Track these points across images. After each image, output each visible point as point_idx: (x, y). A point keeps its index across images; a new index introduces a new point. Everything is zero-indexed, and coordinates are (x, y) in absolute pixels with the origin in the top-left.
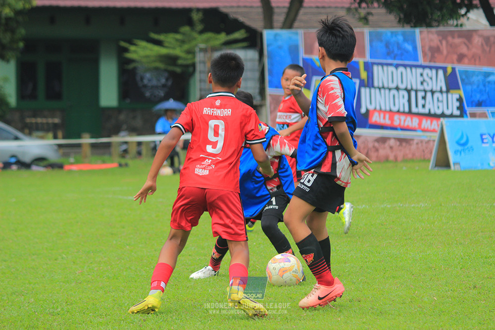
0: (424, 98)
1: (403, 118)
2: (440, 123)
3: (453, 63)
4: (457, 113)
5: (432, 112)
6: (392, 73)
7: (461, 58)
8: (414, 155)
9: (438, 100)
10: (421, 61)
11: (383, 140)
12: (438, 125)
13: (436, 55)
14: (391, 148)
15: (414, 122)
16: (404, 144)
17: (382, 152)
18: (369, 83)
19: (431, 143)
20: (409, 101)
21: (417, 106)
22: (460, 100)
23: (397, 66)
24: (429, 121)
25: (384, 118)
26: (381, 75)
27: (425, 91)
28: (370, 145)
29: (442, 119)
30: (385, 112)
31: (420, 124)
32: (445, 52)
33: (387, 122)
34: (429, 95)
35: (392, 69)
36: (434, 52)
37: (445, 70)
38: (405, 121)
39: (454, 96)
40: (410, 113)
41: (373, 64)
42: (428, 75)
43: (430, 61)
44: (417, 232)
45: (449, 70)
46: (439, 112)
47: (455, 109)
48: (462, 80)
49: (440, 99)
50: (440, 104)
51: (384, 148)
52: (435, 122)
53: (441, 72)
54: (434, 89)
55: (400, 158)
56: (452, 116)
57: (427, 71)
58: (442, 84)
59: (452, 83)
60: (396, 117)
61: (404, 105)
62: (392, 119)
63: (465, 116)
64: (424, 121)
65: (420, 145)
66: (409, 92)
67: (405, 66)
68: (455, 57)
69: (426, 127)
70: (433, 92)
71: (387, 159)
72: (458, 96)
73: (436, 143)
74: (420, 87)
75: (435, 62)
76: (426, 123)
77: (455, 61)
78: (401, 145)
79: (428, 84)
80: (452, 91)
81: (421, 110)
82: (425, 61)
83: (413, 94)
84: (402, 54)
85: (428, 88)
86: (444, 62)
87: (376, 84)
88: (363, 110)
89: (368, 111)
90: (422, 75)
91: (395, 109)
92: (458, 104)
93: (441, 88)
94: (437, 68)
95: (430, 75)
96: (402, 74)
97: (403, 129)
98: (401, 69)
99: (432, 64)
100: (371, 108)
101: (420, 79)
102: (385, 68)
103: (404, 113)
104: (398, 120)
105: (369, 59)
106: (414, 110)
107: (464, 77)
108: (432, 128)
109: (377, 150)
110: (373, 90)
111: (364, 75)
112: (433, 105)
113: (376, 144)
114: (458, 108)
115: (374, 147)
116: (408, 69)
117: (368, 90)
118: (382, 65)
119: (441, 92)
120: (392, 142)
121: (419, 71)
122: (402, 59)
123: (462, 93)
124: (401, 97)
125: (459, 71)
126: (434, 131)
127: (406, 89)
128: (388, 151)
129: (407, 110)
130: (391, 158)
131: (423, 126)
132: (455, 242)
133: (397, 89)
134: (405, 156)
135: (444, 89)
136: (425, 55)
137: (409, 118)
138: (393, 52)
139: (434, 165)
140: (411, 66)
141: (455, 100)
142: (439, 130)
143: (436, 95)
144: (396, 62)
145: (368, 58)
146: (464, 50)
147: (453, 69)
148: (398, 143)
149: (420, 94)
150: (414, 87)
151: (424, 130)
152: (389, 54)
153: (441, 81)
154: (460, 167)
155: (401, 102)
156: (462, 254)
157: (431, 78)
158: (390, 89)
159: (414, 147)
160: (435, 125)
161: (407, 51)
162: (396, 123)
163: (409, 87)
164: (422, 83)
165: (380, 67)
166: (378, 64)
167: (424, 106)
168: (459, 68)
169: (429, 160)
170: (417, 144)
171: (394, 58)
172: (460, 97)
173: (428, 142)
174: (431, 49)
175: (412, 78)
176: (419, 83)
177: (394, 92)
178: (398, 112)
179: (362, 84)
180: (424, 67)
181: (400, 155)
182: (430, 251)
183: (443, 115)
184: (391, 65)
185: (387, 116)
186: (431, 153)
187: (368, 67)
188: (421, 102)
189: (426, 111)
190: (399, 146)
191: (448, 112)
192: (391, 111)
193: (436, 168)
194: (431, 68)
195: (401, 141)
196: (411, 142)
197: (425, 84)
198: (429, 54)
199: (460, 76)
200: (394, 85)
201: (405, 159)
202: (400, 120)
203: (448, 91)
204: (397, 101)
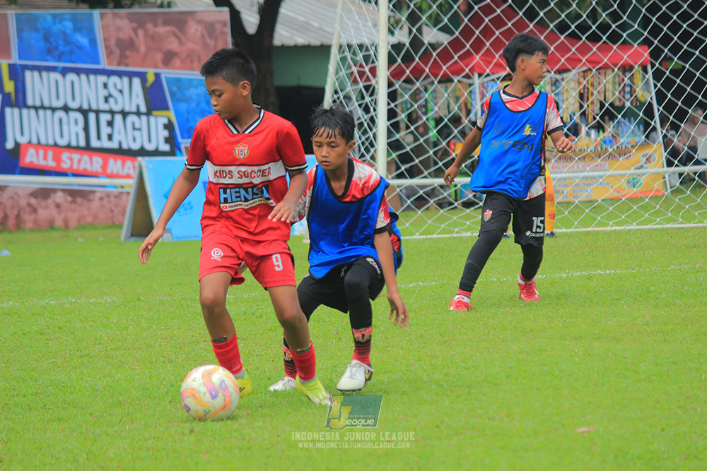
0: (110, 124)
1: (76, 156)
2: (136, 164)
3: (156, 67)
4: (166, 148)
5: (125, 146)
6: (57, 82)
7: (169, 58)
8: (95, 217)
9: (134, 128)
10: (104, 64)
11: (44, 193)
12: (134, 168)
13: (128, 53)
14: (58, 206)
15: (96, 163)
16: (79, 200)
17: (43, 214)
18: (18, 100)
19: (124, 197)
20: (86, 129)
21: (99, 137)
22: (169, 126)
23: (64, 72)
24: (119, 162)
25: (45, 158)
26: (38, 87)
27: (112, 113)
28: (23, 202)
29: (140, 159)
30: (46, 147)
31: (104, 166)
32: (143, 49)
33: (51, 163)
34: (118, 118)
35: (55, 76)
36: (125, 48)
37: (143, 76)
38: (79, 161)
39: (159, 120)
40: (88, 148)
41: (24, 68)
42: (115, 85)
43: (119, 64)
44: (100, 344)
45: (151, 78)
46: (136, 146)
47: (162, 141)
48: (172, 94)
49: (137, 125)
50: (137, 134)
51: (47, 207)
52: (129, 163)
53: (137, 82)
54: (127, 109)
55: (73, 223)
56: (156, 153)
57: (114, 79)
58: (139, 101)
59: (155, 99)
60: (65, 156)
61: (77, 135)
62: (57, 159)
63: (178, 153)
64: (111, 162)
65: (106, 201)
66: (85, 113)
67: (78, 71)
68: (159, 56)
69: (115, 172)
70: (124, 114)
71: (51, 225)
72: (166, 121)
73: (131, 198)
74: (103, 106)
75: (126, 65)
76: (115, 165)
77: (160, 64)
78: (74, 202)
79: (116, 102)
80: (155, 113)
81: (106, 144)
82: (110, 64)
83: (92, 116)
84: (72, 52)
85: (117, 108)
87: (30, 101)
88: (10, 145)
89: (17, 145)
90: (105, 86)
91: (63, 142)
92: (166, 133)
93: (138, 107)
94: (131, 75)
95: (119, 87)
96: (72, 83)
97: (76, 174)
98: (71, 77)
100: (23, 140)
101: (103, 93)
102: (44, 74)
103: (77, 148)
104: (67, 161)
105: (18, 60)
106: (95, 143)
107: (175, 89)
108: (125, 172)
109: (34, 210)
110: (25, 111)
111: (9, 86)
112: (124, 136)
113: (33, 201)
114: (167, 140)
115: (29, 205)
116: (83, 77)
117: (16, 111)
118: (39, 69)
119: (138, 113)
120: (59, 197)
121: (102, 79)
122: (72, 62)
123: (171, 114)
124: (72, 122)
125: (166, 78)
126: (128, 176)
127: (80, 110)
128: (53, 211)
129: (82, 143)
130: (59, 223)
131: (109, 171)
132: (161, 359)
133: (66, 109)
134: (81, 218)
135: (143, 109)
136: (110, 53)
137: (86, 158)
138: (56, 48)
139: (129, 235)
140: (88, 72)
141: (161, 127)
142: (135, 174)
143: (131, 119)
144: (61, 65)
145: (15, 59)
146: (173, 45)
147: (157, 76)
148: (69, 199)
149: (105, 118)
150: (94, 107)
151: (111, 176)
152: (50, 52)
153: (137, 96)
154: (172, 236)
155: (73, 131)
156: (172, 378)
157: (121, 91)
158: (54, 110)
159: (95, 204)
160: (129, 167)
161: (80, 48)
162: (65, 165)
163: (85, 107)
164: (106, 100)
165: (36, 74)
166: (32, 68)
167: (110, 137)
168: (166, 74)
169: (120, 226)
170: (101, 199)
171: (59, 60)
172: (169, 121)
173: (118, 196)
174: (120, 43)
175: (89, 91)
176: (101, 100)
177: (60, 114)
178: (69, 147)
179: (7, 102)
180: (109, 73)
181: (73, 218)
182: (119, 375)
183: (142, 152)
184: (53, 69)
185: (50, 154)
186: (124, 214)
187: (16, 73)
188: (105, 130)
189: (114, 145)
190: (71, 202)
191: (150, 147)
192: (56, 145)
193: (133, 239)
194: (120, 74)
195: (74, 194)
196: (91, 197)
197: (111, 100)
199: (169, 88)
200: (60, 104)
201: (82, 225)
202: (71, 159)
203: (148, 114)
204: (65, 128)
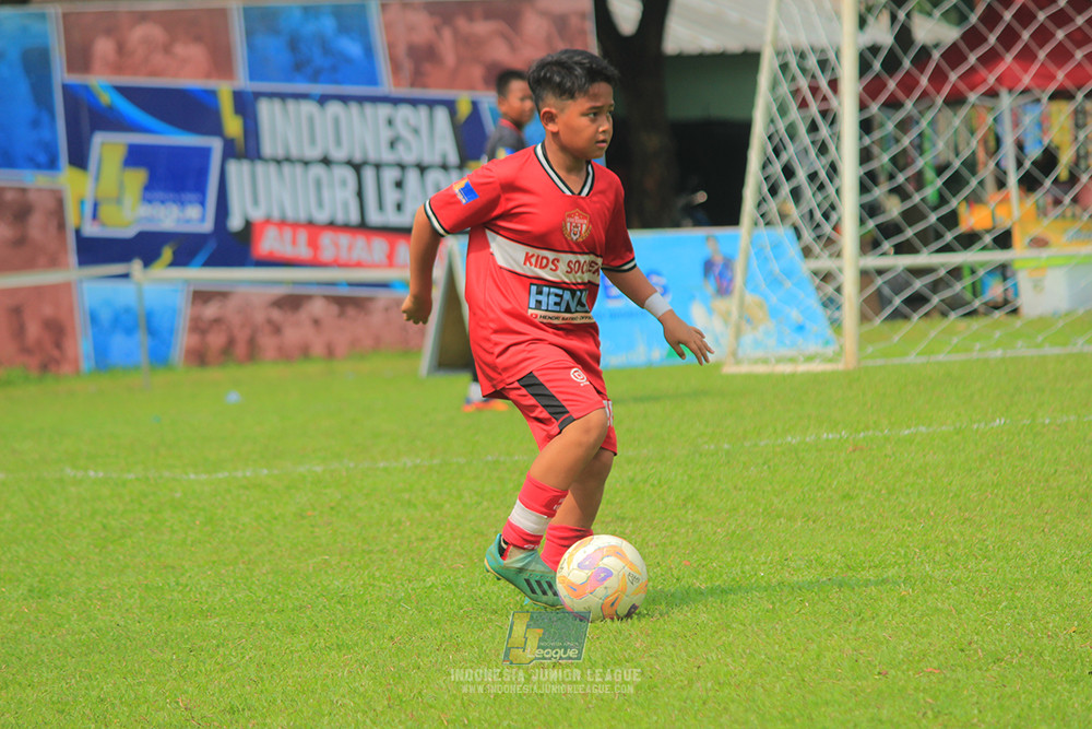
0: (399, 185)
1: (344, 239)
2: (445, 250)
3: (471, 87)
6: (311, 120)
10: (387, 86)
11: (292, 302)
13: (427, 67)
14: (316, 322)
15: (377, 251)
16: (351, 311)
17: (292, 335)
18: (248, 148)
20: (360, 194)
21: (381, 206)
23: (323, 100)
25: (294, 242)
26: (280, 124)
27: (402, 167)
28: (259, 317)
30: (295, 226)
31: (391, 255)
32: (451, 60)
33: (303, 251)
34: (412, 175)
35: (308, 108)
36: (421, 60)
37: (451, 106)
38: (350, 248)
40: (363, 227)
41: (258, 95)
42: (407, 121)
43: (412, 85)
45: (464, 109)
51: (298, 324)
53: (441, 115)
54: (426, 160)
55: (341, 347)
57: (404, 112)
60: (326, 239)
61: (346, 206)
62: (313, 243)
66: (357, 168)
67: (345, 99)
68: (477, 72)
70: (422, 169)
71: (305, 352)
73: (438, 306)
74: (387, 156)
75: (424, 86)
77: (478, 82)
78: (342, 314)
79: (409, 148)
80: (472, 163)
81: (393, 219)
82: (397, 84)
83: (369, 174)
84: (334, 69)
85: (409, 157)
86: (451, 85)
87: (267, 148)
88: (235, 223)
89: (248, 225)
90: (390, 122)
91: (322, 217)
93: (444, 156)
94: (431, 104)
95: (413, 123)
96: (337, 121)
98: (334, 108)
99: (417, 93)
100: (257, 215)
101: (386, 134)
102: (291, 104)
103: (346, 228)
104: (332, 248)
105: (248, 83)
106: (374, 218)
109: (277, 329)
110: (260, 167)
111: (233, 125)
113: (276, 315)
115: (270, 322)
116: (354, 108)
117: (245, 166)
118: (283, 97)
119: (445, 167)
120: (318, 307)
121: (384, 110)
122: (335, 82)
124: (338, 183)
125: (490, 112)
127: (349, 163)
128: (308, 331)
129: (354, 219)
130: (318, 347)
133: (326, 161)
134: (354, 342)
135: (453, 158)
136: (396, 67)
137: (361, 242)
138: (310, 61)
139: (435, 364)
140: (361, 100)
143: (433, 176)
144: (319, 89)
145: (242, 81)
146: (501, 52)
147: (475, 106)
148: (334, 309)
149: (390, 175)
150: (372, 156)
152: (300, 66)
153: (444, 137)
155: (339, 200)
157: (416, 131)
158: (306, 163)
159: (378, 319)
161: (349, 61)
162: (327, 254)
163: (358, 158)
164: (392, 144)
165: (277, 105)
166: (271, 95)
167: (399, 207)
169: (418, 351)
170: (387, 309)
171: (315, 79)
174: (413, 50)
175: (364, 131)
176: (384, 145)
177: (318, 170)
178: (332, 225)
179: (231, 151)
180: (395, 101)
181: (342, 341)
184: (306, 96)
185: (302, 237)
187: (245, 105)
188: (391, 196)
189: (406, 220)
190: (338, 316)
192: (311, 222)
193: (441, 373)
194: (414, 102)
195: (342, 302)
196: (369, 306)
197: (400, 147)
198: (407, 66)
200: (317, 153)
202: (337, 245)
203: (462, 165)
204: (326, 194)
